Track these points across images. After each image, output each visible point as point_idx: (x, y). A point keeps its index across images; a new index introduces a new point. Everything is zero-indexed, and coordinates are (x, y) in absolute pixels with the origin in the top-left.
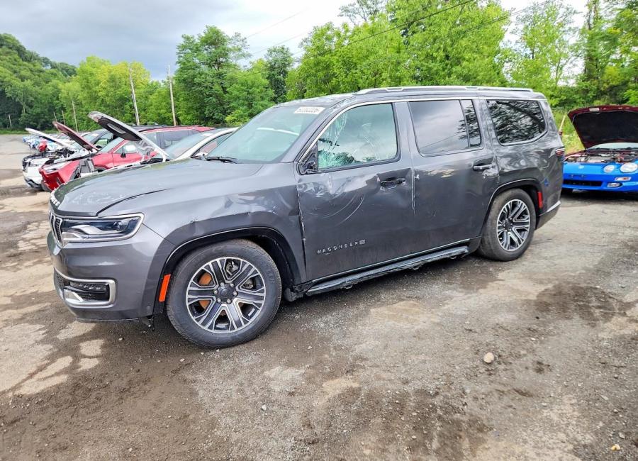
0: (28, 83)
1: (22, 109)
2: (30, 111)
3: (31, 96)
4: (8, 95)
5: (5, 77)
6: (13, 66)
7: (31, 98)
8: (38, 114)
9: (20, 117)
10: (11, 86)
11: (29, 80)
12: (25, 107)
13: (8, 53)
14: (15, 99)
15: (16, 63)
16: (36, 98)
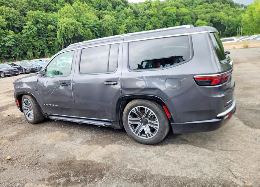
0: (230, 17)
1: (226, 28)
2: (229, 29)
3: (230, 22)
4: (222, 23)
5: (222, 16)
6: (227, 11)
7: (230, 23)
8: (231, 30)
9: (224, 31)
10: (223, 19)
11: (231, 16)
12: (227, 27)
13: (227, 6)
14: (224, 24)
15: (228, 9)
16: (232, 23)
